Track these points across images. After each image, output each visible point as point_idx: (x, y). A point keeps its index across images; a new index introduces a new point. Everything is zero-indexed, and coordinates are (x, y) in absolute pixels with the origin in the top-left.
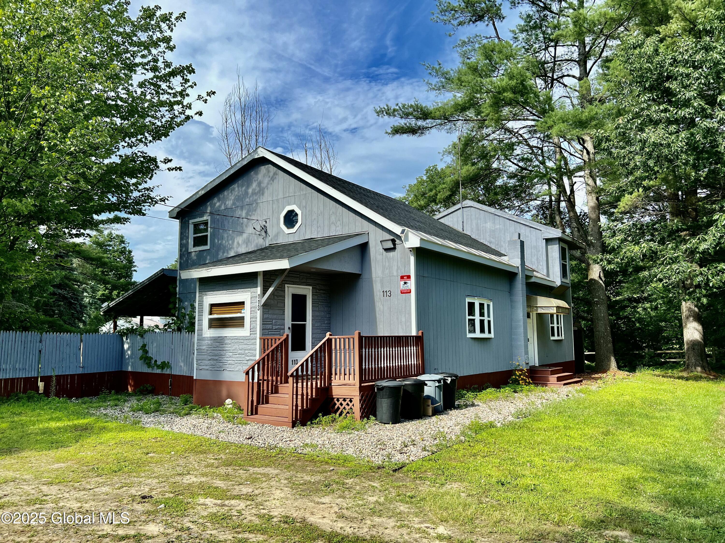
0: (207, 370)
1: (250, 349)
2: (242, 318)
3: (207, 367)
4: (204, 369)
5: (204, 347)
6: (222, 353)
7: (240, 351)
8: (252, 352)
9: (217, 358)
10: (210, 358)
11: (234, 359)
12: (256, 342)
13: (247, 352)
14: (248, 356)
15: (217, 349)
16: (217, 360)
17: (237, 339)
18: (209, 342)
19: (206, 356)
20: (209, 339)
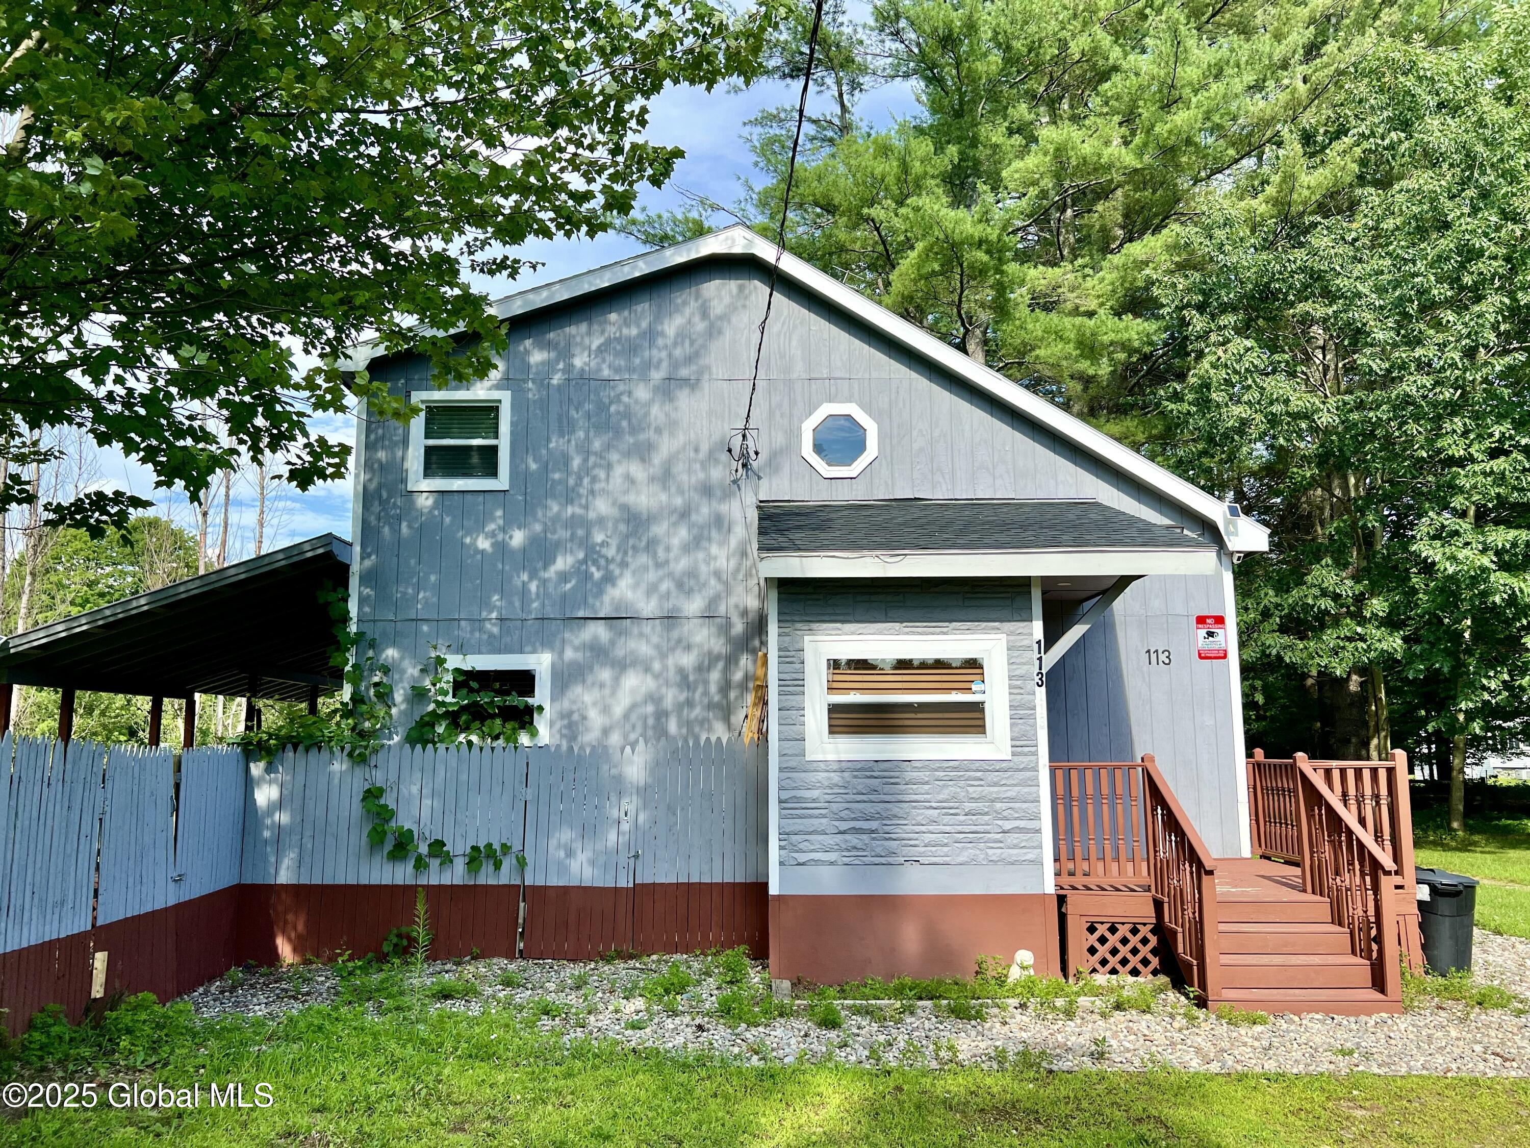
0: (832, 863)
1: (1012, 800)
2: (977, 708)
3: (832, 856)
4: (817, 862)
5: (815, 794)
6: (895, 809)
7: (968, 806)
8: (1025, 805)
9: (874, 825)
10: (844, 826)
11: (948, 829)
12: (1037, 778)
13: (998, 805)
14: (1006, 819)
15: (872, 797)
16: (873, 832)
17: (955, 769)
18: (836, 778)
19: (824, 821)
20: (835, 767)
